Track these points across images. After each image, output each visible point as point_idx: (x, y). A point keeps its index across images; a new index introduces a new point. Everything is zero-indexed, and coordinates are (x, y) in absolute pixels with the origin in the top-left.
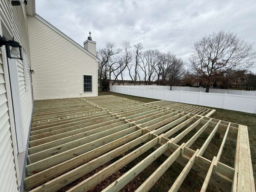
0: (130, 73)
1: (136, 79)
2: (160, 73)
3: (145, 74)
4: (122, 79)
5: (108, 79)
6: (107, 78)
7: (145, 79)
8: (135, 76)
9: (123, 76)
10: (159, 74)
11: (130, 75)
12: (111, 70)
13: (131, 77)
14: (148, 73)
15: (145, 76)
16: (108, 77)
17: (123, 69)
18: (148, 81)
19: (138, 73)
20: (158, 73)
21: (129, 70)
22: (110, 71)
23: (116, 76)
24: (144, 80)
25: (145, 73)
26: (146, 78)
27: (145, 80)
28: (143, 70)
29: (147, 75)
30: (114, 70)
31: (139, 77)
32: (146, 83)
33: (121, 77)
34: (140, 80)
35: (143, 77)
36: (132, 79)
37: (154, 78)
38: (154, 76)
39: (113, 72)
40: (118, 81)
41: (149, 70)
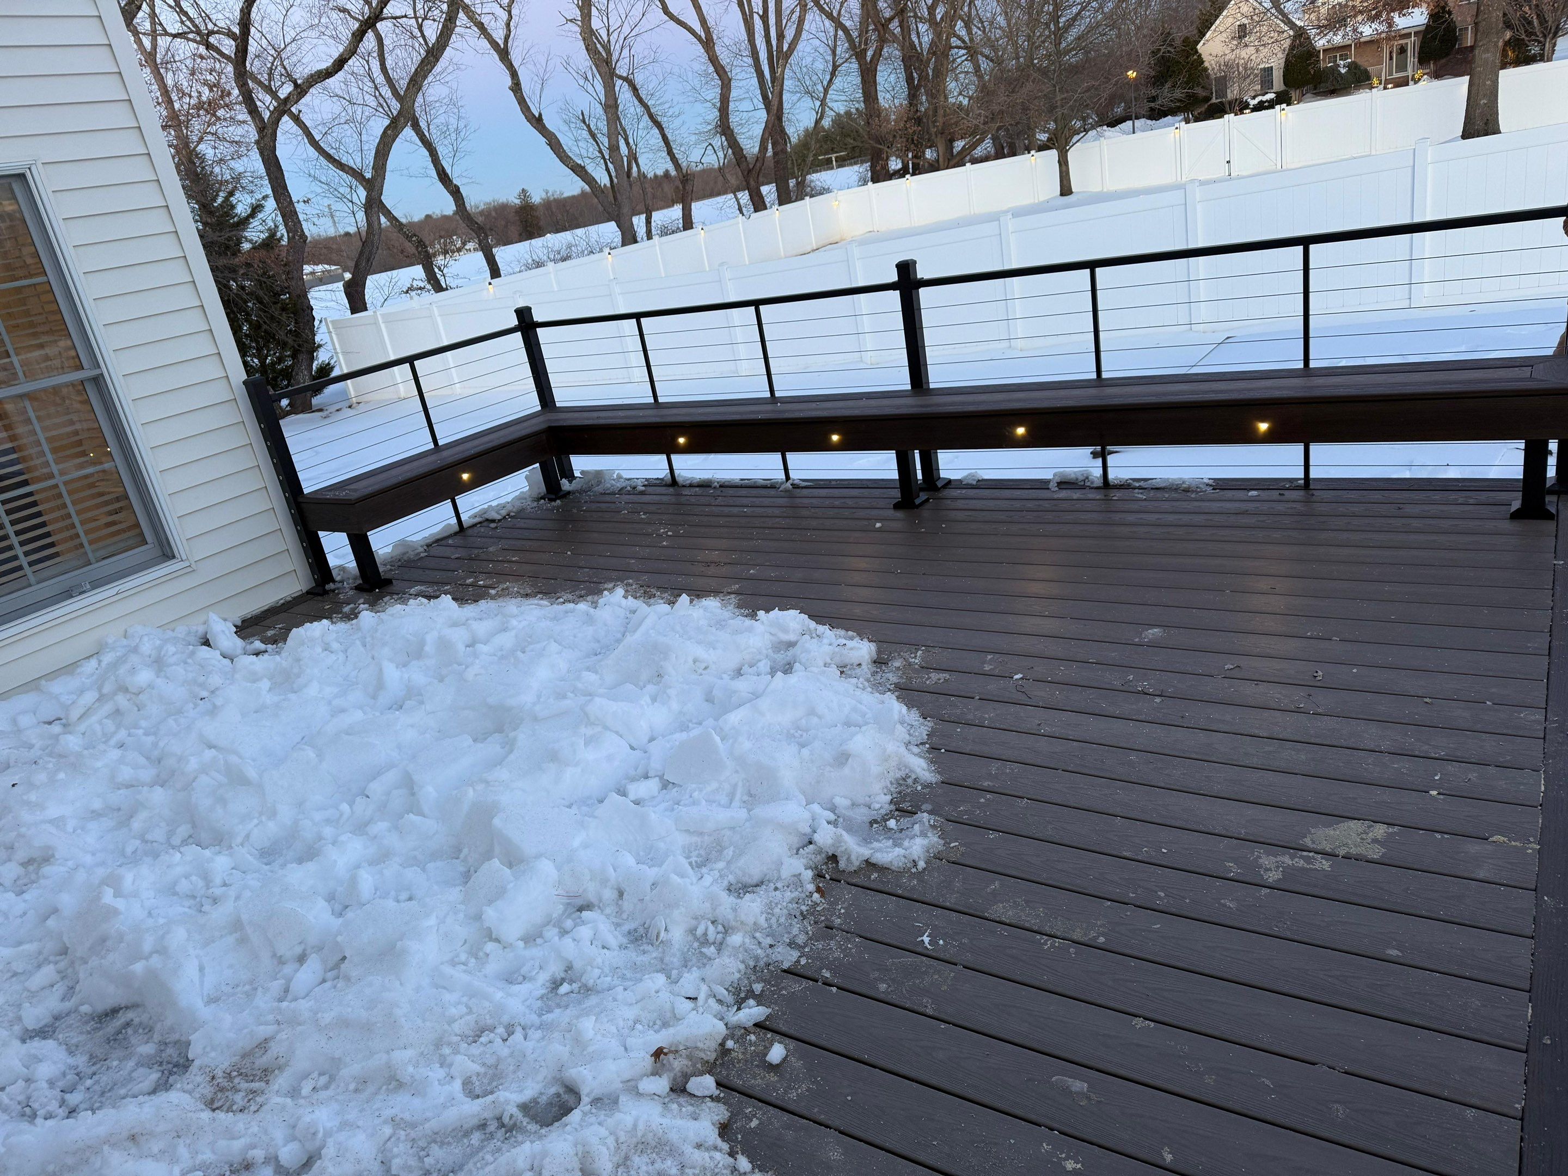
0: (516, 87)
1: (633, 157)
2: (867, 17)
3: (714, 59)
4: (455, 192)
5: (255, 233)
6: (244, 222)
7: (724, 127)
8: (600, 124)
9: (442, 151)
11: (537, 122)
12: (265, 102)
13: (554, 144)
14: (745, 44)
15: (714, 93)
16: (256, 209)
17: (432, 33)
18: (770, 152)
21: (504, 54)
22: (253, 111)
23: (364, 161)
24: (718, 141)
25: (708, 43)
26: (734, 120)
27: (733, 143)
28: (671, 9)
29: (738, 70)
30: (301, 90)
31: (651, 116)
32: (752, 183)
33: (433, 173)
34: (670, 152)
35: (699, 108)
36: (579, 171)
37: (826, 91)
38: (821, 66)
39: (297, 119)
40: (408, 238)
41: (740, 4)
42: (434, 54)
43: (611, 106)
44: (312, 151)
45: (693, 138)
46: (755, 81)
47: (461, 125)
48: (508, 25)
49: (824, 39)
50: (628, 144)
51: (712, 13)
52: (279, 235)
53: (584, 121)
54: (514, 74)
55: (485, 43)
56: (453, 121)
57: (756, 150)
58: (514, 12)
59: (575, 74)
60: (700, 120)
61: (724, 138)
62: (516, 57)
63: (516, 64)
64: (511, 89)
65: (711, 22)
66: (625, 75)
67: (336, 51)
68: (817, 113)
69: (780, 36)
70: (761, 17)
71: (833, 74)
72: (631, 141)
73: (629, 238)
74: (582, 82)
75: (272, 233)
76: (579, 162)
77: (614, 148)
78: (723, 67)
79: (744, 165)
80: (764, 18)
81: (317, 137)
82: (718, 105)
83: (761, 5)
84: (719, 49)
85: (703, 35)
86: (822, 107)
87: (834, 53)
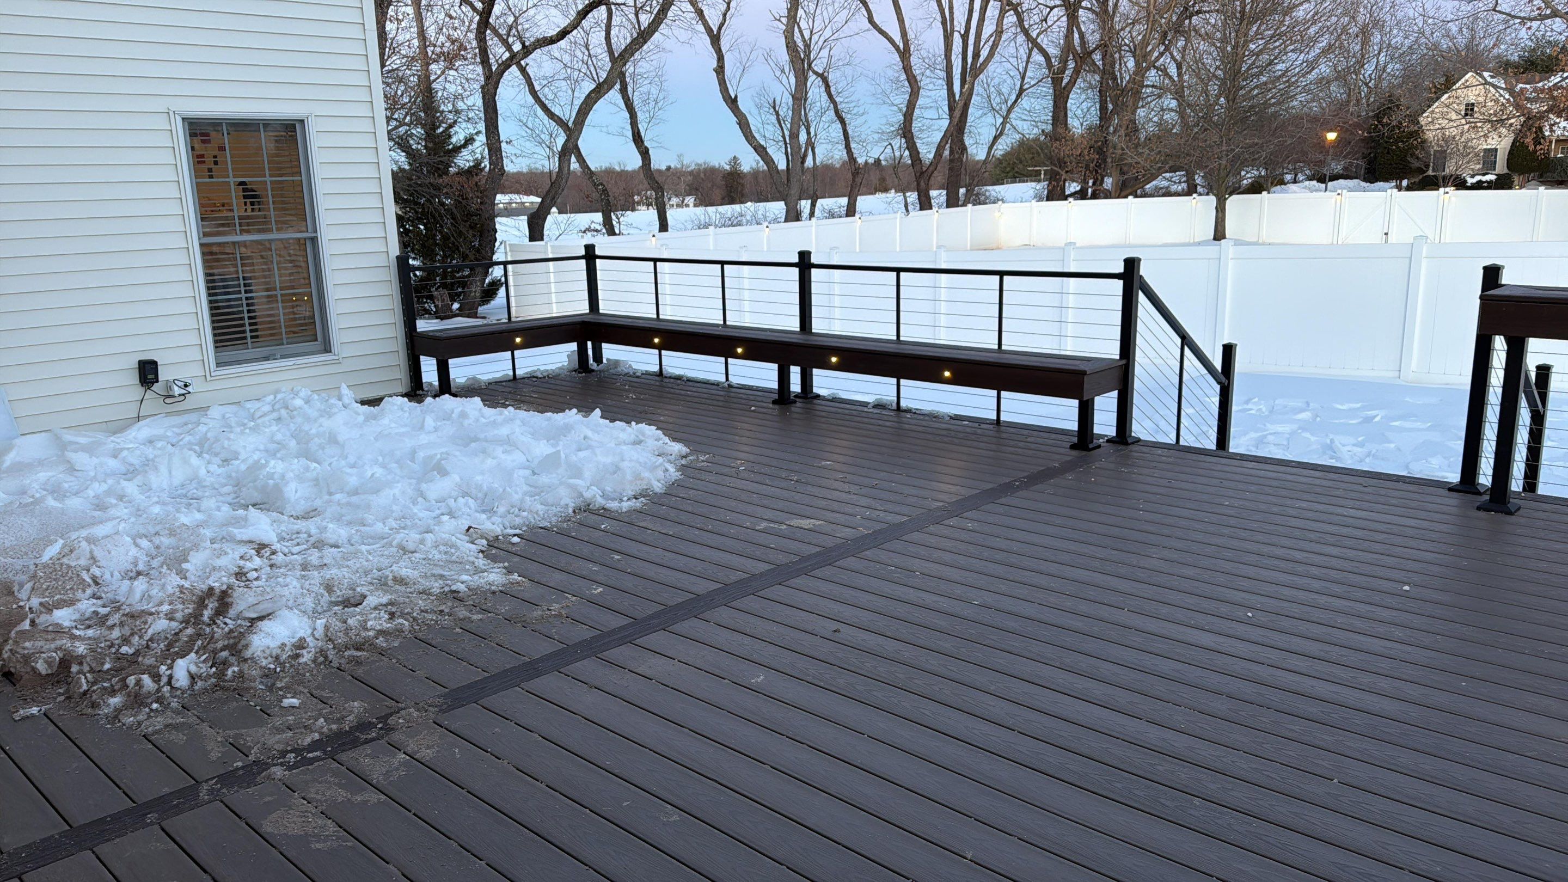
0: (720, 70)
1: (810, 144)
2: (1068, 48)
3: (907, 69)
4: (645, 153)
5: (464, 160)
6: (457, 149)
7: (906, 132)
8: (786, 111)
9: (640, 116)
10: (1064, 61)
11: (732, 103)
12: (498, 52)
13: (744, 124)
14: (941, 59)
15: (901, 99)
16: (469, 141)
17: (645, 19)
19: (818, 66)
20: (1053, 51)
21: (715, 39)
22: (485, 62)
23: (568, 113)
24: (898, 142)
25: (905, 54)
26: (916, 125)
27: (911, 146)
28: (877, 20)
29: (928, 80)
30: (527, 51)
31: (837, 112)
32: (922, 183)
33: (630, 134)
34: (848, 146)
35: (886, 110)
36: (761, 150)
37: (1009, 111)
38: (1009, 87)
39: (523, 70)
40: (595, 185)
41: (944, 23)
42: (643, 36)
43: (800, 97)
44: (530, 99)
45: (876, 136)
46: (944, 93)
47: (661, 97)
48: (725, 15)
49: (1015, 64)
50: (808, 133)
51: (913, 26)
52: (483, 165)
53: (774, 108)
54: (721, 58)
55: (701, 28)
56: (654, 91)
57: (931, 156)
59: (773, 65)
60: (884, 121)
61: (903, 140)
62: (725, 44)
63: (724, 50)
64: (715, 70)
65: (911, 35)
66: (821, 72)
67: (564, 23)
68: (997, 130)
69: (976, 55)
70: (962, 36)
71: (1019, 96)
72: (812, 130)
73: (793, 215)
74: (778, 73)
75: (478, 164)
76: (763, 143)
77: (794, 136)
78: (914, 77)
79: (918, 168)
80: (965, 37)
81: (537, 88)
82: (904, 109)
83: (964, 24)
84: (914, 60)
85: (901, 46)
86: (1004, 124)
87: (1023, 78)
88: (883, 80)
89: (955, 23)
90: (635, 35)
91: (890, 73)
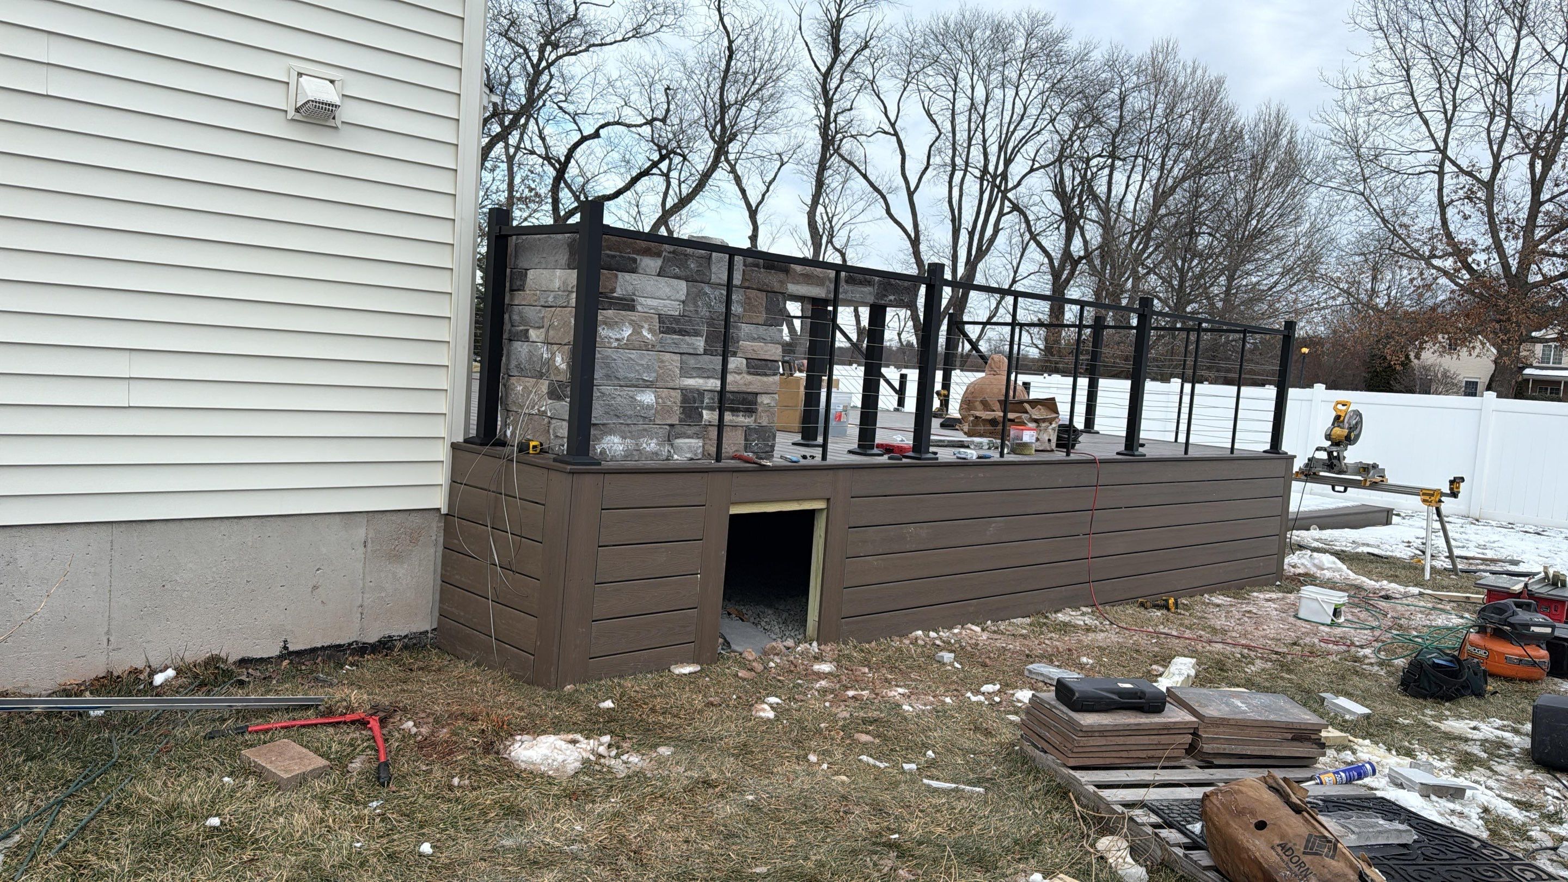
2: (1067, 253)
3: (917, 254)
10: (1062, 263)
14: (948, 249)
17: (685, 190)
19: (838, 242)
20: (1057, 255)
21: (753, 213)
22: (556, 209)
25: (915, 241)
28: (893, 211)
41: (953, 220)
42: (683, 202)
48: (764, 196)
54: (755, 228)
55: (743, 203)
58: (771, 188)
59: (797, 238)
62: (760, 218)
63: (759, 223)
64: (750, 238)
65: (921, 227)
66: (839, 248)
67: (621, 185)
69: (980, 245)
70: (968, 231)
74: (801, 244)
78: (922, 261)
80: (971, 234)
83: (971, 224)
84: (923, 247)
85: (913, 235)
86: (997, 308)
87: (1016, 272)
88: (895, 261)
89: (963, 221)
90: (676, 201)
91: (901, 256)
